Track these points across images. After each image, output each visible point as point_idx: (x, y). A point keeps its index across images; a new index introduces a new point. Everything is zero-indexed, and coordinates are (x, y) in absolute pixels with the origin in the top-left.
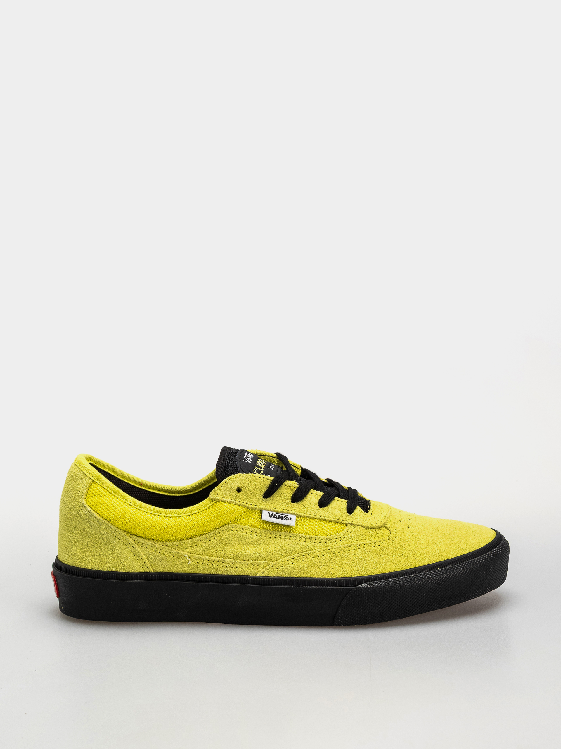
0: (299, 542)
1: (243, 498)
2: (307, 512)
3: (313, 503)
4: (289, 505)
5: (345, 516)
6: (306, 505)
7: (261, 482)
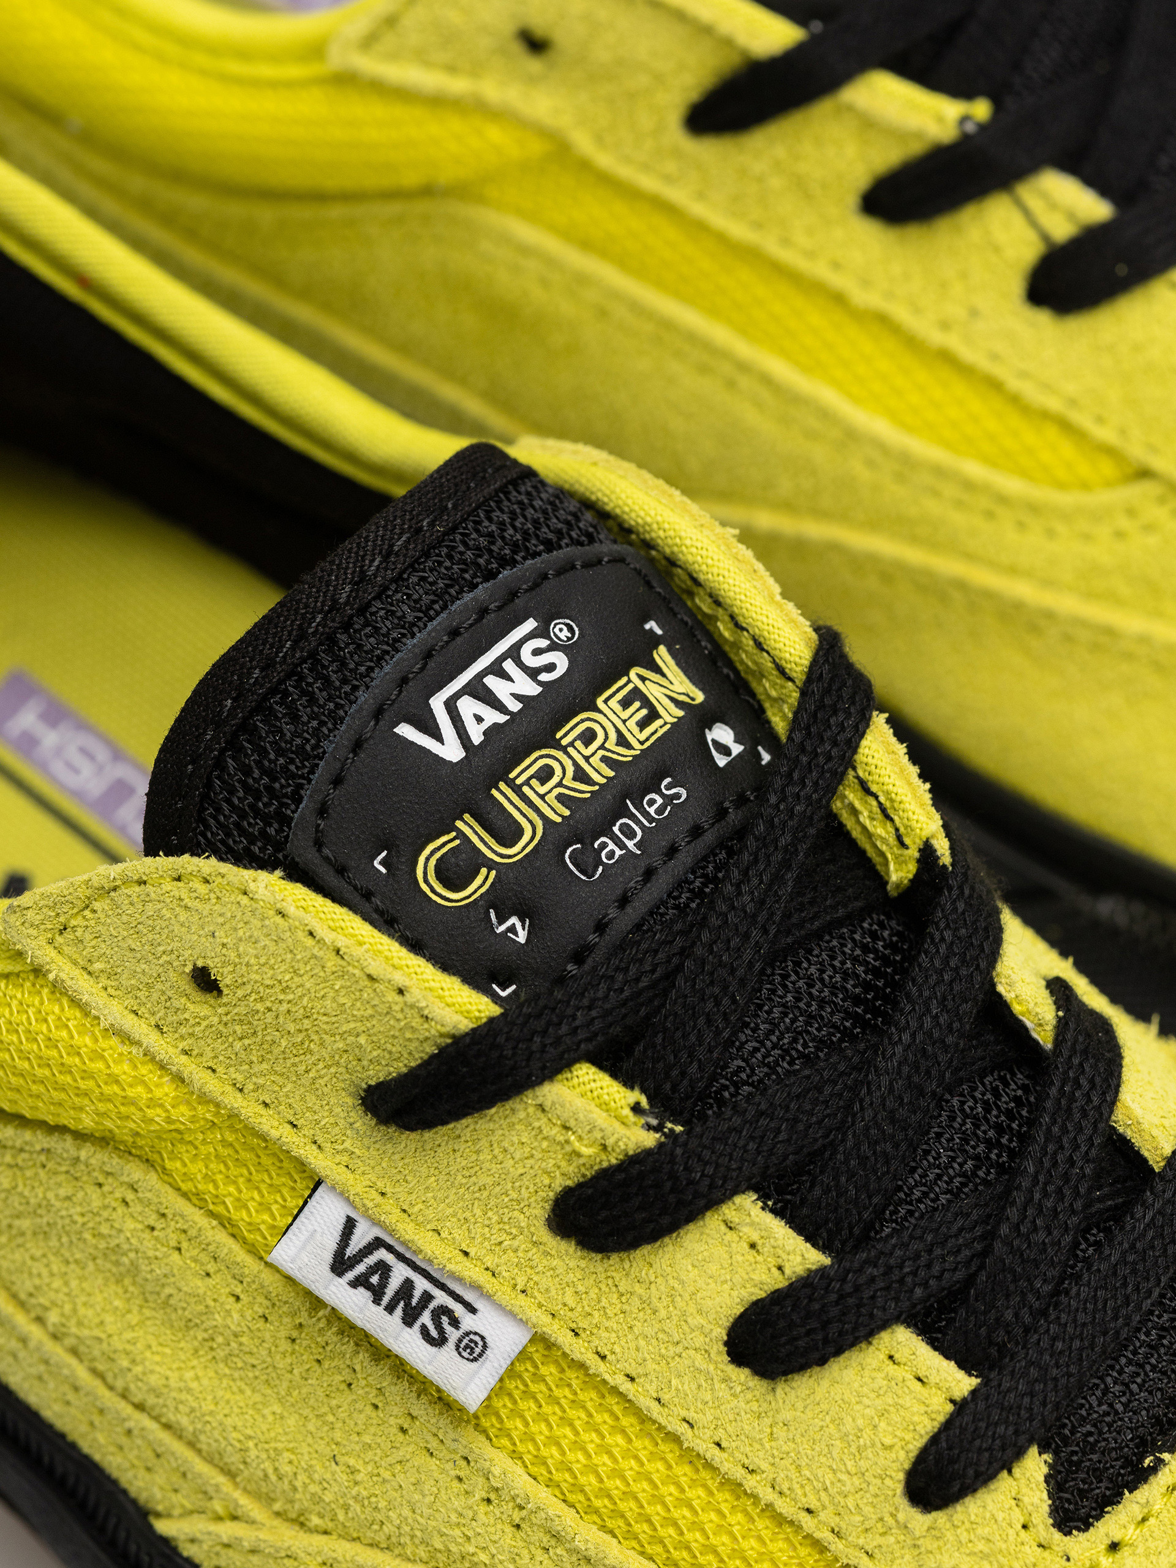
0: (470, 1514)
1: (219, 1045)
2: (617, 1348)
3: (692, 1309)
4: (516, 1243)
5: (867, 1510)
6: (635, 1301)
7: (370, 1012)
